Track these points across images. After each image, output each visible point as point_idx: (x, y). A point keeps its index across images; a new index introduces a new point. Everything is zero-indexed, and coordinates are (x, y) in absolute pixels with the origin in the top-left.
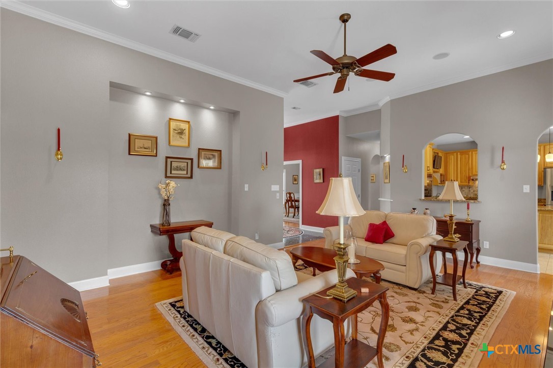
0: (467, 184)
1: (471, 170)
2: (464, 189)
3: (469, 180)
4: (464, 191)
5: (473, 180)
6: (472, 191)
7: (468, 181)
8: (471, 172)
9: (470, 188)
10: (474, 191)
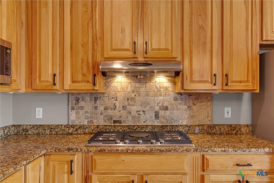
0: (89, 86)
1: (99, 42)
2: (82, 104)
3: (95, 76)
4: (82, 108)
5: (104, 74)
6: (102, 108)
7: (90, 79)
8: (99, 48)
9: (96, 99)
10: (106, 109)
